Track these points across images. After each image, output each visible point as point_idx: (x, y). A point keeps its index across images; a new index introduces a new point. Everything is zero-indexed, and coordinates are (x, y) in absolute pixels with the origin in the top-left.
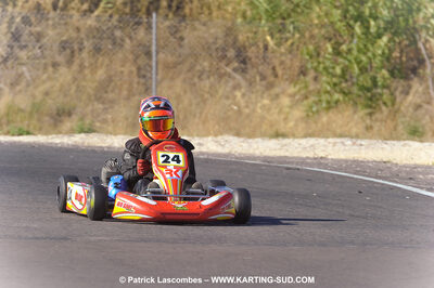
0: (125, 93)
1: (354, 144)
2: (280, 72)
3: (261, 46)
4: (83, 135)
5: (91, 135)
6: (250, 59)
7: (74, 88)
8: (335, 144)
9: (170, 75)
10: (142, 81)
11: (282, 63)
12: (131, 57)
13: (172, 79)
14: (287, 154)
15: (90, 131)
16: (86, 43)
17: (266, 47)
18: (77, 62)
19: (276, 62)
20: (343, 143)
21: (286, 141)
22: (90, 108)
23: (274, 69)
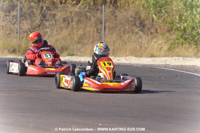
0: (91, 40)
1: (184, 59)
2: (159, 31)
3: (151, 20)
4: (69, 57)
5: (73, 57)
6: (146, 26)
7: (68, 38)
8: (175, 60)
9: (111, 32)
10: (98, 34)
11: (160, 27)
12: (94, 24)
13: (112, 34)
14: (155, 63)
15: (73, 55)
16: (74, 19)
17: (153, 20)
18: (70, 27)
19: (157, 27)
20: (179, 59)
21: (156, 58)
22: (75, 47)
23: (156, 29)
